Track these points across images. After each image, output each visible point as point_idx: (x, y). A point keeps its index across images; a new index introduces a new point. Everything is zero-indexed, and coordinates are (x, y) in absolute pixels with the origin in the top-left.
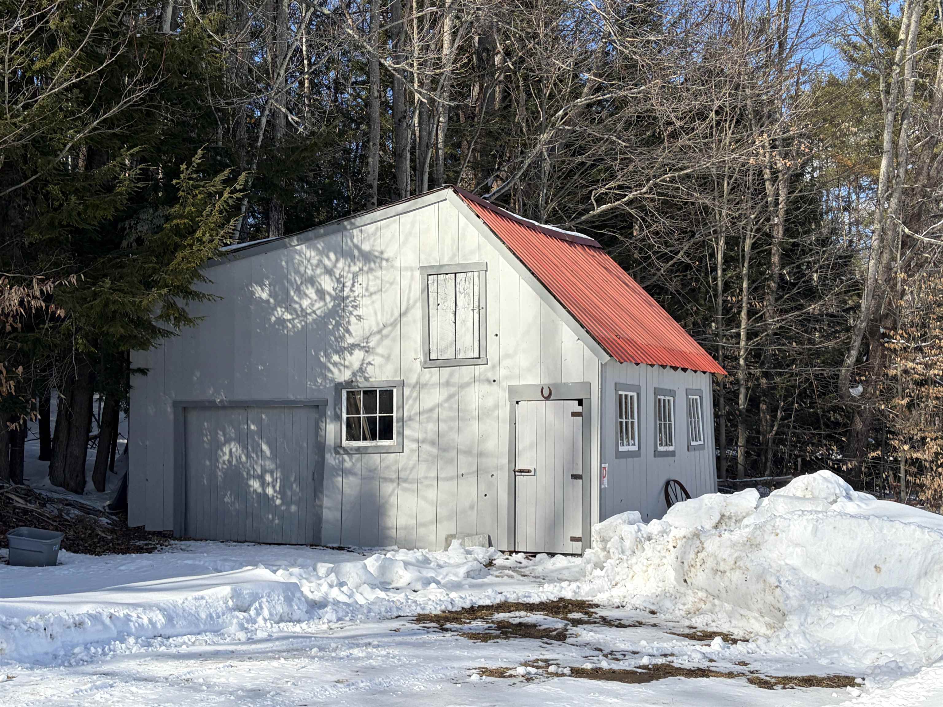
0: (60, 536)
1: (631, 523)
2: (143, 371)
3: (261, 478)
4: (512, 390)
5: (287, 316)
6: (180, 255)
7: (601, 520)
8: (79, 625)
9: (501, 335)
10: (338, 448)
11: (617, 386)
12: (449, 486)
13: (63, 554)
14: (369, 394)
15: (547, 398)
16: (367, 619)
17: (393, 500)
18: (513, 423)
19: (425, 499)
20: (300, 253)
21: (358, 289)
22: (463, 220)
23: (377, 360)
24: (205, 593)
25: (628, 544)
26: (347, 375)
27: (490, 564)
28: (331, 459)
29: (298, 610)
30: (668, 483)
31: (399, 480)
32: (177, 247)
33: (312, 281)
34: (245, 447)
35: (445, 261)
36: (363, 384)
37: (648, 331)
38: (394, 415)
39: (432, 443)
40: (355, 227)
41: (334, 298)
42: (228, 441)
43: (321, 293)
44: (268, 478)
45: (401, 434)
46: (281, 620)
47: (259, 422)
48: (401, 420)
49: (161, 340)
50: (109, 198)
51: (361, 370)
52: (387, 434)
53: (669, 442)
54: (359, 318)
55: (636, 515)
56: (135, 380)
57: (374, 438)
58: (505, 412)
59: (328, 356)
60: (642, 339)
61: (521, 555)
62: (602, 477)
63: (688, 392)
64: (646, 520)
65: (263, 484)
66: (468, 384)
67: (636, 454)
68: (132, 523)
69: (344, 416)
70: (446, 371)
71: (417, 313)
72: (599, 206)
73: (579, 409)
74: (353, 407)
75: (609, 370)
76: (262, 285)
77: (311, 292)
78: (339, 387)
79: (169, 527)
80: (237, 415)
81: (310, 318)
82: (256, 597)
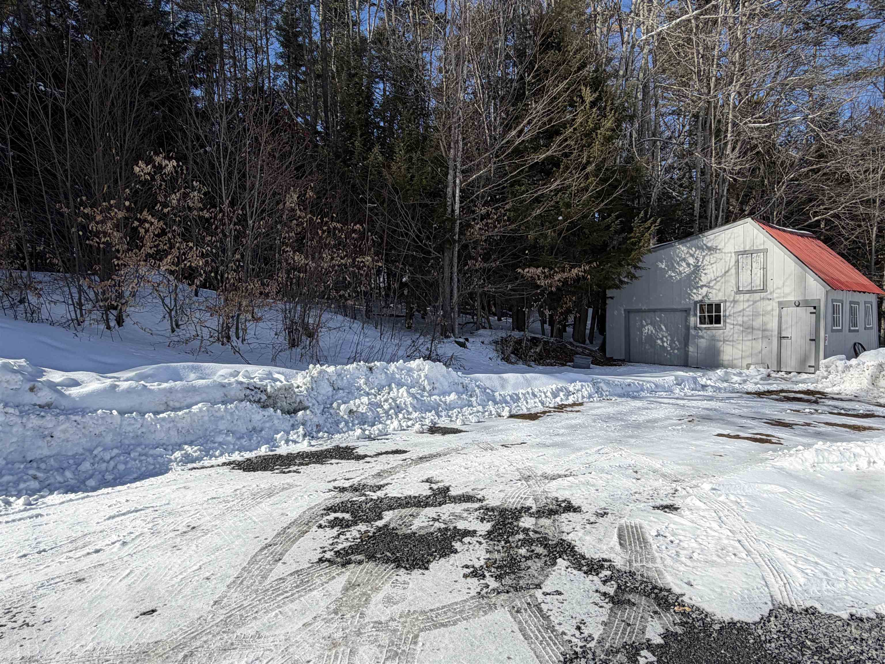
0: (590, 359)
1: (842, 360)
2: (612, 298)
3: (662, 339)
4: (780, 303)
5: (673, 274)
6: (633, 253)
7: (825, 358)
8: (629, 385)
9: (774, 280)
10: (696, 328)
11: (833, 301)
12: (749, 343)
13: (592, 366)
14: (710, 305)
15: (798, 306)
16: (725, 392)
17: (722, 349)
18: (780, 317)
19: (737, 348)
20: (679, 248)
21: (705, 262)
22: (756, 231)
23: (714, 291)
24: (666, 378)
25: (840, 369)
26: (700, 298)
27: (769, 376)
28: (692, 332)
29: (699, 388)
30: (855, 344)
31: (724, 341)
32: (632, 250)
33: (684, 260)
34: (654, 327)
35: (747, 248)
36: (707, 301)
37: (846, 275)
38: (722, 314)
39: (740, 325)
40: (704, 236)
41: (694, 266)
42: (647, 325)
43: (688, 265)
44: (665, 339)
45: (725, 321)
46: (693, 390)
47: (660, 317)
48: (725, 316)
49: (624, 286)
50: (607, 232)
51: (706, 295)
52: (718, 321)
53: (855, 325)
54: (705, 274)
55: (844, 356)
56: (608, 301)
57: (711, 323)
58: (776, 313)
59: (691, 290)
60: (843, 278)
61: (783, 373)
62: (825, 340)
63: (865, 303)
64: (849, 358)
65: (663, 342)
66: (758, 301)
67: (841, 331)
68: (608, 355)
69: (698, 314)
70: (748, 295)
71: (733, 271)
72: (814, 217)
73: (814, 311)
74: (702, 310)
75: (829, 294)
76: (662, 262)
77: (684, 264)
78: (696, 303)
79: (623, 357)
80: (651, 314)
81: (683, 275)
82: (683, 381)
